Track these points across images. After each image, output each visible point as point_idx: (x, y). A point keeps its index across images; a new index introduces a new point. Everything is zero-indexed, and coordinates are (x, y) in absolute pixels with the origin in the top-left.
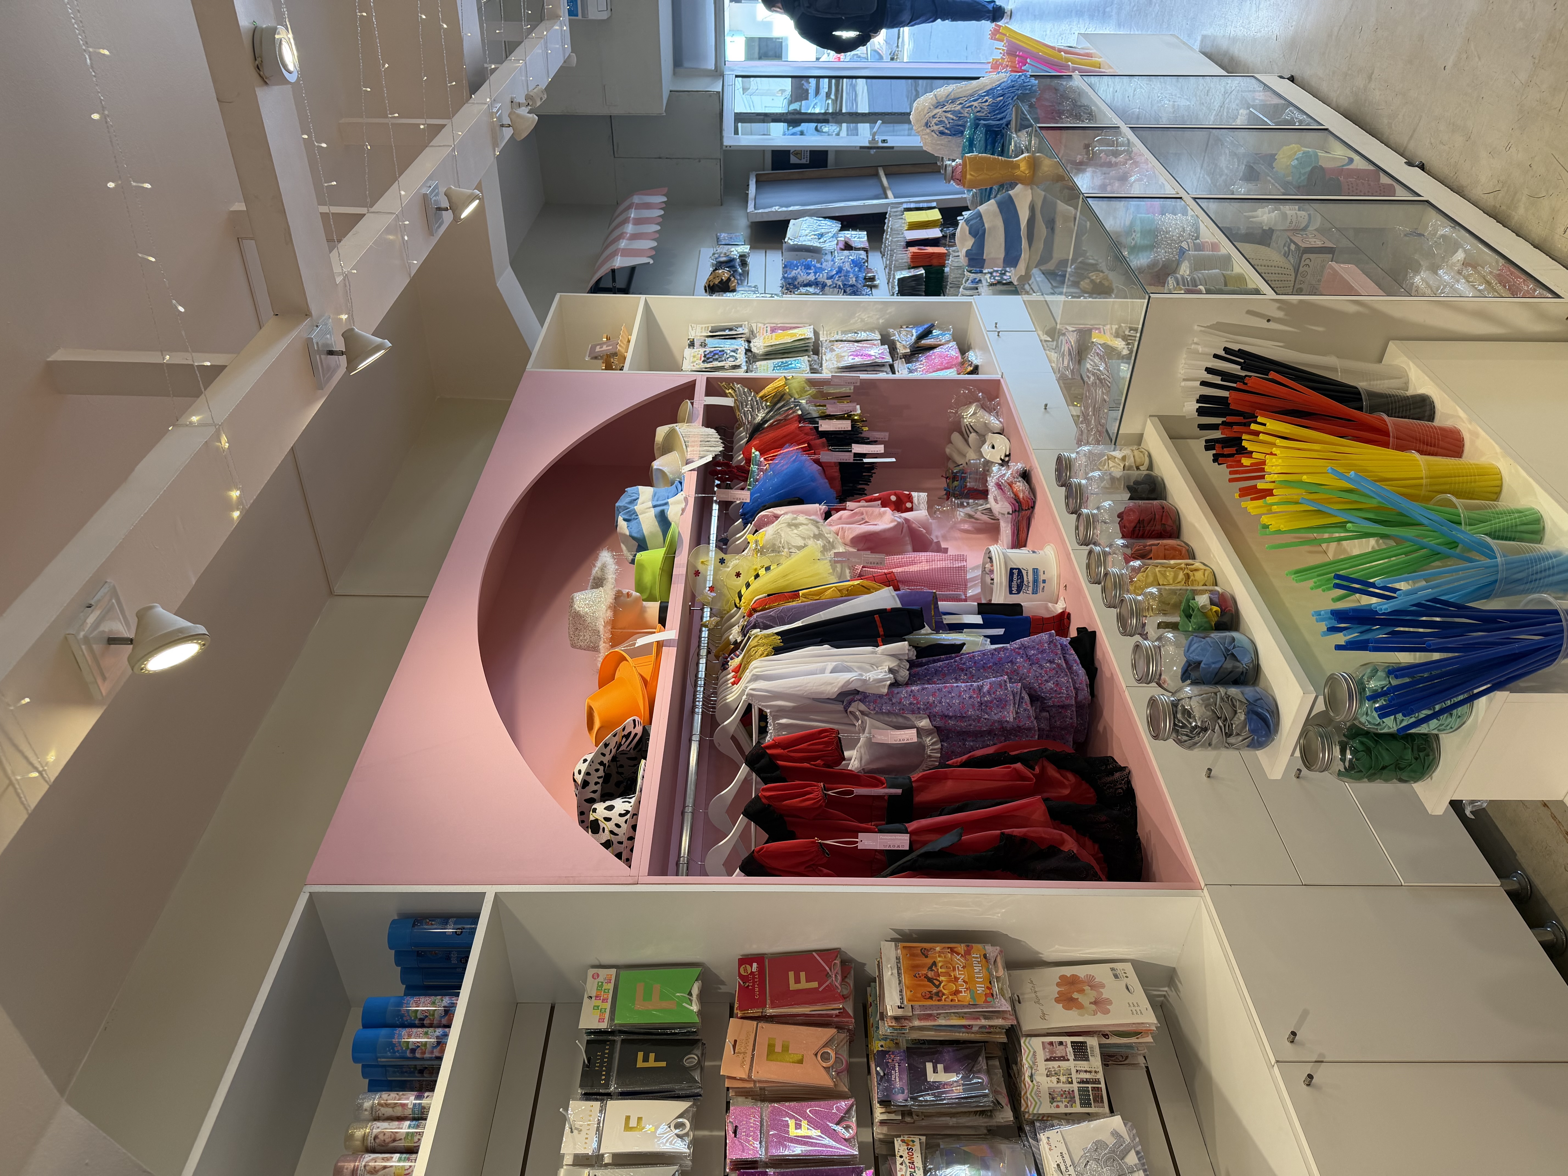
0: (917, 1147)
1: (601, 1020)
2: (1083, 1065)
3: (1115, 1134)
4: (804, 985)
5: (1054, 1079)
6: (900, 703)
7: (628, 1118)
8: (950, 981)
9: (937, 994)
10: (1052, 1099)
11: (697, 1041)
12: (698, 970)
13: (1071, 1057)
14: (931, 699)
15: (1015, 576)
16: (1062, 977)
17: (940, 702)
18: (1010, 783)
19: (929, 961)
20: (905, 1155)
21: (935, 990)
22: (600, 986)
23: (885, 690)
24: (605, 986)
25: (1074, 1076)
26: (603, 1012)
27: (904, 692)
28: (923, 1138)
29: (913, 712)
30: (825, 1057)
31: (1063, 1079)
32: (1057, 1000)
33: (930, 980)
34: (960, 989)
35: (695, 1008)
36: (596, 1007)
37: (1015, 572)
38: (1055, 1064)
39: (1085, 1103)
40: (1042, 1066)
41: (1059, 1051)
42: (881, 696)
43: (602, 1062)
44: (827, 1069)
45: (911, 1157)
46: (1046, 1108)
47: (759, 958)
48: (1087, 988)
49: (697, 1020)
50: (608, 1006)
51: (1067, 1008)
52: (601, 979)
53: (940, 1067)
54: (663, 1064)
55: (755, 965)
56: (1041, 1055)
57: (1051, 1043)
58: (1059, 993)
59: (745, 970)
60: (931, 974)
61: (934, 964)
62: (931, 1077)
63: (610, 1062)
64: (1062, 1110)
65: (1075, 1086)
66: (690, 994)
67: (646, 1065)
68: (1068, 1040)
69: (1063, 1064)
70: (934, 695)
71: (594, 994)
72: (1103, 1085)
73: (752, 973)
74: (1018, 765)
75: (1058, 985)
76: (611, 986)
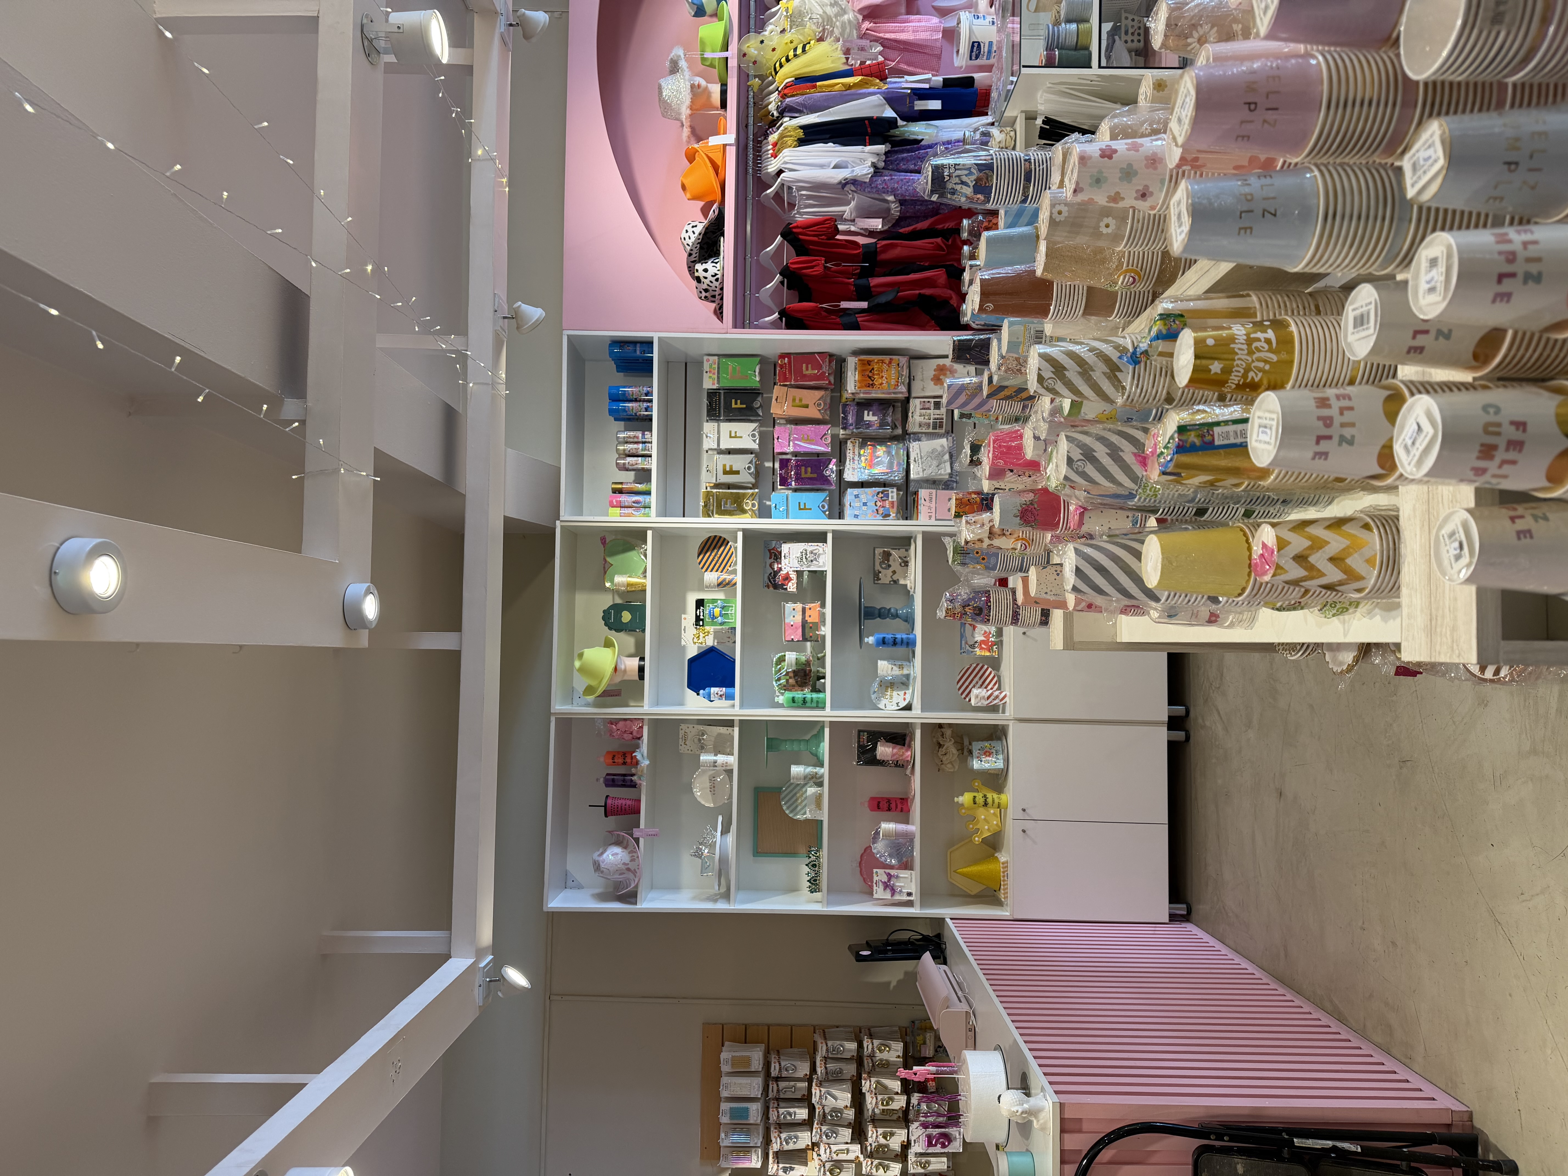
0: (857, 445)
1: (713, 384)
2: (937, 412)
3: (942, 446)
4: (810, 372)
5: (923, 418)
6: (876, 187)
7: (730, 432)
8: (879, 378)
9: (872, 385)
10: (920, 426)
11: (759, 393)
12: (758, 359)
13: (932, 408)
14: (896, 185)
15: (975, 49)
16: (938, 365)
17: (901, 188)
18: (932, 252)
19: (871, 367)
20: (851, 449)
21: (871, 382)
22: (711, 366)
23: (868, 180)
24: (713, 366)
25: (932, 417)
26: (713, 379)
27: (879, 180)
28: (861, 440)
29: (884, 193)
30: (819, 405)
31: (926, 417)
32: (932, 380)
33: (870, 377)
34: (883, 382)
35: (758, 379)
36: (710, 377)
37: (976, 44)
38: (924, 411)
39: (935, 428)
40: (918, 411)
41: (927, 405)
42: (865, 183)
43: (716, 404)
44: (819, 410)
45: (854, 450)
46: (916, 429)
47: (788, 355)
48: (948, 373)
49: (758, 385)
50: (716, 376)
51: (935, 384)
52: (710, 362)
53: (871, 413)
54: (744, 406)
55: (786, 359)
56: (919, 407)
57: (924, 402)
58: (934, 375)
59: (781, 362)
60: (870, 374)
61: (873, 369)
62: (866, 418)
63: (720, 404)
64: (924, 430)
65: (931, 421)
66: (755, 372)
67: (736, 406)
68: (932, 400)
69: (928, 411)
70: (898, 183)
71: (708, 370)
72: (944, 421)
73: (785, 364)
74: (939, 240)
75: (935, 370)
76: (716, 366)
